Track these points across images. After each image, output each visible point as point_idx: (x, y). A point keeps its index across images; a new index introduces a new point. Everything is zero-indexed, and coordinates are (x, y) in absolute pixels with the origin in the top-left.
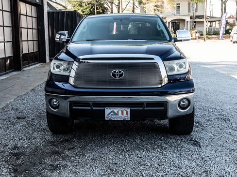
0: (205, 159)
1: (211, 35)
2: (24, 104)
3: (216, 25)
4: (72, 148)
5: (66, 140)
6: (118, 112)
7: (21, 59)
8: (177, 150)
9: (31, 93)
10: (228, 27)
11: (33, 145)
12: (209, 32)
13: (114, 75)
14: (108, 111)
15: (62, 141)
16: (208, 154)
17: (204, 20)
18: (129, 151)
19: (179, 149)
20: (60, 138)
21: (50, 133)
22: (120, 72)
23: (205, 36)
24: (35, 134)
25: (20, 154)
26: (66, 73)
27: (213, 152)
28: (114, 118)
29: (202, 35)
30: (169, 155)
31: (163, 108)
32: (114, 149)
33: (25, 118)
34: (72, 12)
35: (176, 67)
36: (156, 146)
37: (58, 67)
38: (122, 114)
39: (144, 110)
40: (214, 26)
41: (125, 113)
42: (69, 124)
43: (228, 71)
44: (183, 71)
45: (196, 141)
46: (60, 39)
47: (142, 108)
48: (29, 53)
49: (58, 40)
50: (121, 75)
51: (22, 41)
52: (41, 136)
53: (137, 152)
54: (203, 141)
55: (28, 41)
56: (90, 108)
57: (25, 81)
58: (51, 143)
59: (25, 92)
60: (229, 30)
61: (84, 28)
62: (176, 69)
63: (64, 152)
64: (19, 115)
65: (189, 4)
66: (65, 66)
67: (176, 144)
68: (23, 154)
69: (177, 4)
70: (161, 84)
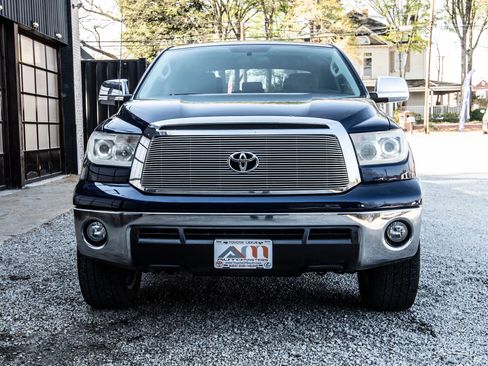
0: (449, 358)
1: (440, 121)
2: (26, 251)
3: (450, 102)
4: (137, 338)
5: (122, 321)
6: (244, 249)
7: (23, 163)
8: (381, 342)
9: (43, 231)
10: (476, 107)
11: (46, 330)
12: (436, 116)
13: (235, 165)
14: (220, 247)
15: (112, 324)
16: (453, 351)
17: (425, 89)
18: (269, 342)
19: (385, 339)
20: (109, 317)
21: (85, 307)
22: (249, 156)
23: (426, 123)
24: (52, 310)
25: (14, 349)
26: (125, 163)
27: (466, 345)
28: (236, 264)
29: (420, 122)
30: (363, 351)
31: (349, 242)
32: (235, 339)
33: (28, 278)
34: (135, 62)
35: (380, 149)
36: (332, 334)
37: (104, 148)
38: (255, 255)
39: (304, 245)
40: (445, 103)
41: (260, 251)
42: (130, 287)
43: (482, 190)
44: (395, 157)
45: (424, 325)
46: (109, 96)
47: (300, 242)
48: (38, 151)
49: (105, 98)
50: (251, 164)
51: (24, 123)
52: (65, 313)
53: (288, 345)
54: (439, 323)
55: (37, 123)
56: (178, 241)
57: (31, 207)
58: (87, 326)
59: (29, 229)
60: (478, 111)
61: (164, 73)
62: (379, 153)
63: (118, 345)
64: (16, 272)
65: (392, 54)
66: (120, 145)
67: (377, 329)
68: (21, 349)
69: (367, 54)
70: (345, 184)
